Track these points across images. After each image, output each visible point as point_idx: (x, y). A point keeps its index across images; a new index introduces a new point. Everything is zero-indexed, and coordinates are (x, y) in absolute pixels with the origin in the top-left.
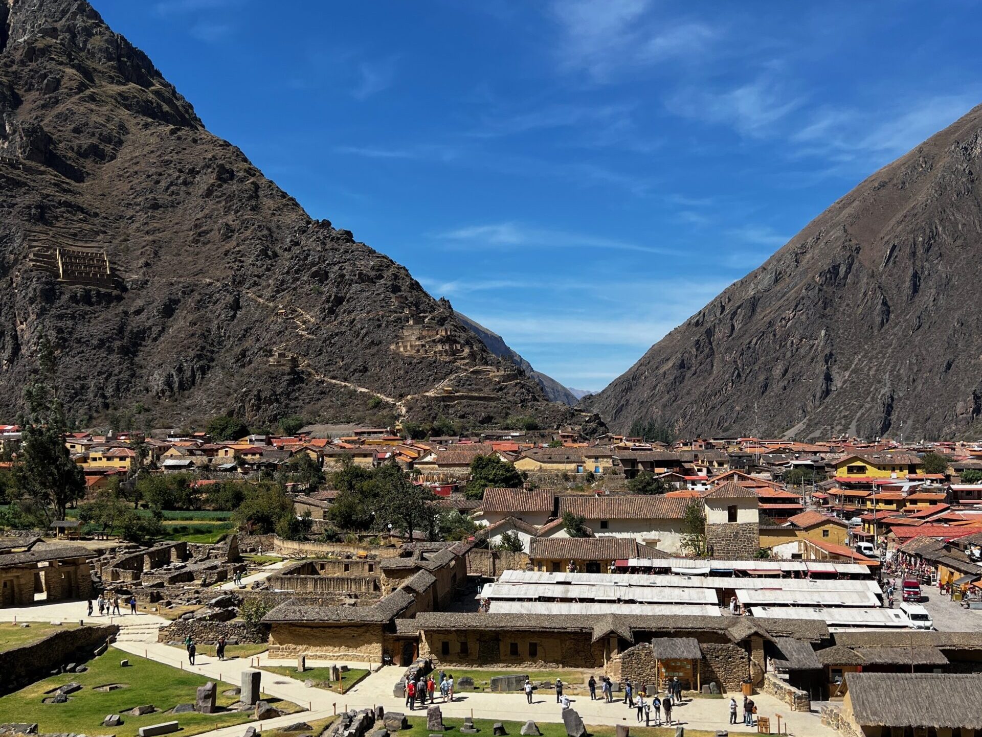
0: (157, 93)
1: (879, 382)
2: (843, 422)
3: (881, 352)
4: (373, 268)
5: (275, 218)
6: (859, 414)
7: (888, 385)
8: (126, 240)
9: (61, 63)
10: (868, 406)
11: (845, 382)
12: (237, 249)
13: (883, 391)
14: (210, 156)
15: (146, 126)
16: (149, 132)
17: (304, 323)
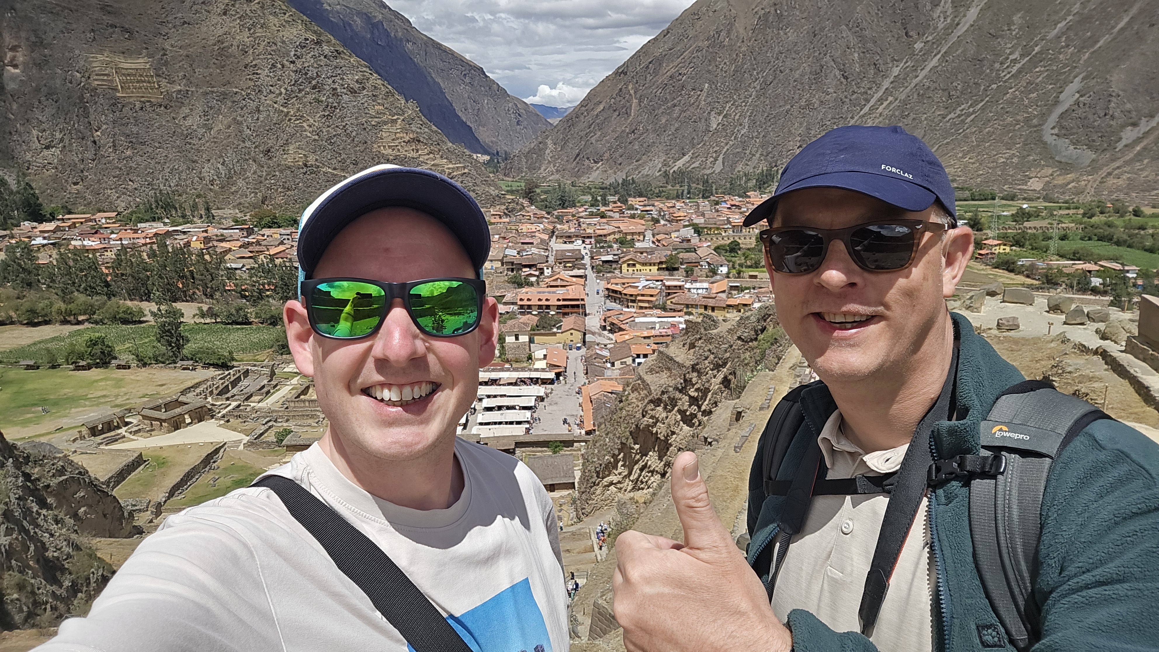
1: (741, 125)
2: (714, 155)
3: (744, 102)
4: (357, 81)
6: (725, 150)
7: (746, 127)
10: (731, 143)
11: (718, 125)
12: (254, 63)
13: (742, 132)
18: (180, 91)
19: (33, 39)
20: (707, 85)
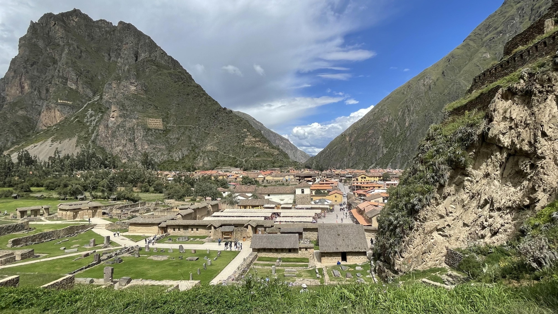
0: (179, 72)
4: (238, 121)
5: (211, 107)
6: (391, 161)
7: (400, 152)
8: (167, 115)
9: (152, 65)
10: (393, 158)
11: (387, 151)
14: (193, 90)
15: (175, 82)
16: (176, 84)
17: (217, 137)
18: (170, 126)
19: (121, 108)
20: (380, 137)
